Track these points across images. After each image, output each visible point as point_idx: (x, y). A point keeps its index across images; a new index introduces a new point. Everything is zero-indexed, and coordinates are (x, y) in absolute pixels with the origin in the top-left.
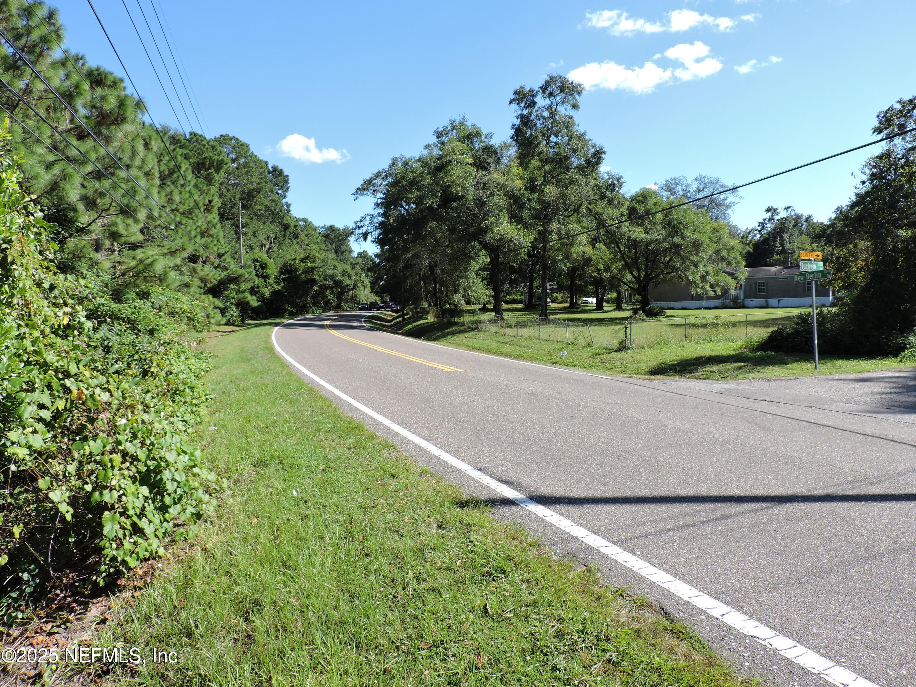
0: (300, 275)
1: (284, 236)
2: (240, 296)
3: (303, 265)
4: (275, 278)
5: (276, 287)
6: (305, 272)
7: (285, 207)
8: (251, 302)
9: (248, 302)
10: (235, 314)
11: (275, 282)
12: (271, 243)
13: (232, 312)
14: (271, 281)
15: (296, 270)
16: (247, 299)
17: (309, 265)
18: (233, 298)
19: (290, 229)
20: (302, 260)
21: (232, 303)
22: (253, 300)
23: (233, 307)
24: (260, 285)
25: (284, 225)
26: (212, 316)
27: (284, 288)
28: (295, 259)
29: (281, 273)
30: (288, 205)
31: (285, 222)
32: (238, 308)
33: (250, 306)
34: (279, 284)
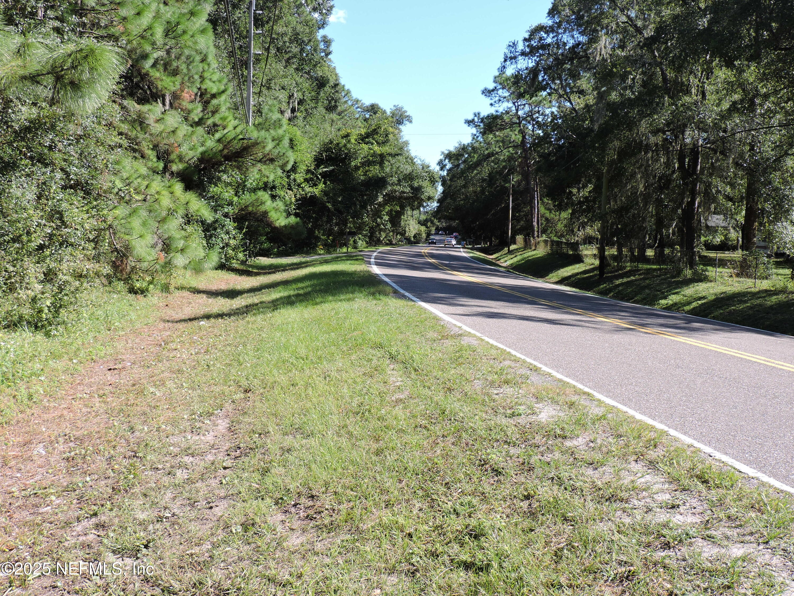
0: (357, 168)
1: (316, 99)
2: (247, 198)
3: (365, 147)
4: (308, 171)
5: (308, 189)
6: (367, 163)
7: (322, 46)
8: (273, 216)
9: (265, 213)
10: (232, 242)
11: (306, 180)
12: (293, 111)
13: (226, 237)
14: (299, 177)
15: (349, 156)
16: (263, 208)
17: (376, 148)
18: (230, 204)
19: (327, 88)
20: (363, 139)
21: (226, 215)
22: (276, 210)
23: (230, 225)
24: (277, 183)
25: (317, 79)
26: (181, 244)
27: (325, 193)
28: (347, 136)
29: (319, 161)
30: (327, 42)
31: (320, 74)
32: (240, 228)
33: (269, 224)
34: (315, 185)
